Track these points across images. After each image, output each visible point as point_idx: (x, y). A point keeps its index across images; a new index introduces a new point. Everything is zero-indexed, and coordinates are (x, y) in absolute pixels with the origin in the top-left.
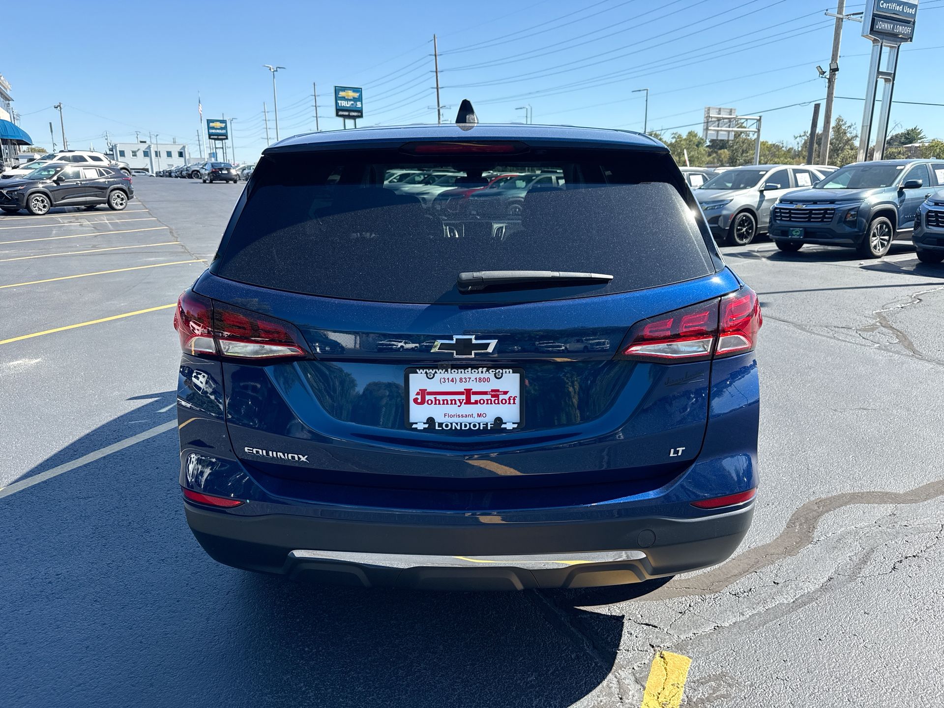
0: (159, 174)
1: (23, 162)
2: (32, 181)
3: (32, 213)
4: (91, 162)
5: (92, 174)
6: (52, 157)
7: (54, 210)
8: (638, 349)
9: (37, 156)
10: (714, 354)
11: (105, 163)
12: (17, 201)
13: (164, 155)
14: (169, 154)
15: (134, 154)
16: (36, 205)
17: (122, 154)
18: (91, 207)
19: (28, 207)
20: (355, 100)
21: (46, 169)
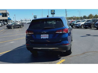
0: (27, 23)
1: (10, 22)
2: (12, 25)
3: (12, 29)
4: (19, 22)
5: (19, 24)
6: (14, 22)
7: (14, 28)
8: (56, 32)
9: (12, 22)
10: (63, 33)
11: (20, 22)
12: (10, 27)
13: (28, 21)
14: (29, 21)
15: (24, 21)
16: (12, 28)
17: (23, 21)
18: (19, 28)
19: (11, 28)
20: (54, 12)
21: (13, 23)
